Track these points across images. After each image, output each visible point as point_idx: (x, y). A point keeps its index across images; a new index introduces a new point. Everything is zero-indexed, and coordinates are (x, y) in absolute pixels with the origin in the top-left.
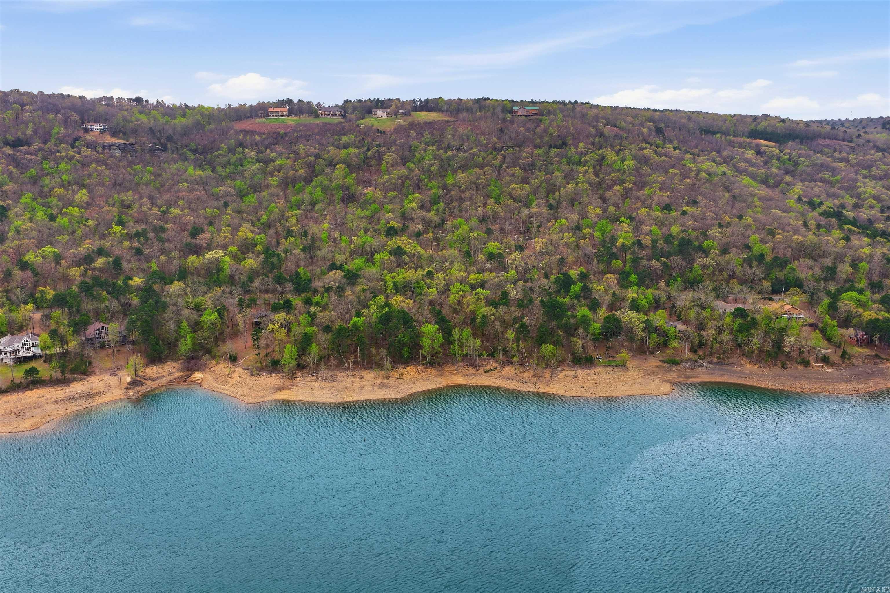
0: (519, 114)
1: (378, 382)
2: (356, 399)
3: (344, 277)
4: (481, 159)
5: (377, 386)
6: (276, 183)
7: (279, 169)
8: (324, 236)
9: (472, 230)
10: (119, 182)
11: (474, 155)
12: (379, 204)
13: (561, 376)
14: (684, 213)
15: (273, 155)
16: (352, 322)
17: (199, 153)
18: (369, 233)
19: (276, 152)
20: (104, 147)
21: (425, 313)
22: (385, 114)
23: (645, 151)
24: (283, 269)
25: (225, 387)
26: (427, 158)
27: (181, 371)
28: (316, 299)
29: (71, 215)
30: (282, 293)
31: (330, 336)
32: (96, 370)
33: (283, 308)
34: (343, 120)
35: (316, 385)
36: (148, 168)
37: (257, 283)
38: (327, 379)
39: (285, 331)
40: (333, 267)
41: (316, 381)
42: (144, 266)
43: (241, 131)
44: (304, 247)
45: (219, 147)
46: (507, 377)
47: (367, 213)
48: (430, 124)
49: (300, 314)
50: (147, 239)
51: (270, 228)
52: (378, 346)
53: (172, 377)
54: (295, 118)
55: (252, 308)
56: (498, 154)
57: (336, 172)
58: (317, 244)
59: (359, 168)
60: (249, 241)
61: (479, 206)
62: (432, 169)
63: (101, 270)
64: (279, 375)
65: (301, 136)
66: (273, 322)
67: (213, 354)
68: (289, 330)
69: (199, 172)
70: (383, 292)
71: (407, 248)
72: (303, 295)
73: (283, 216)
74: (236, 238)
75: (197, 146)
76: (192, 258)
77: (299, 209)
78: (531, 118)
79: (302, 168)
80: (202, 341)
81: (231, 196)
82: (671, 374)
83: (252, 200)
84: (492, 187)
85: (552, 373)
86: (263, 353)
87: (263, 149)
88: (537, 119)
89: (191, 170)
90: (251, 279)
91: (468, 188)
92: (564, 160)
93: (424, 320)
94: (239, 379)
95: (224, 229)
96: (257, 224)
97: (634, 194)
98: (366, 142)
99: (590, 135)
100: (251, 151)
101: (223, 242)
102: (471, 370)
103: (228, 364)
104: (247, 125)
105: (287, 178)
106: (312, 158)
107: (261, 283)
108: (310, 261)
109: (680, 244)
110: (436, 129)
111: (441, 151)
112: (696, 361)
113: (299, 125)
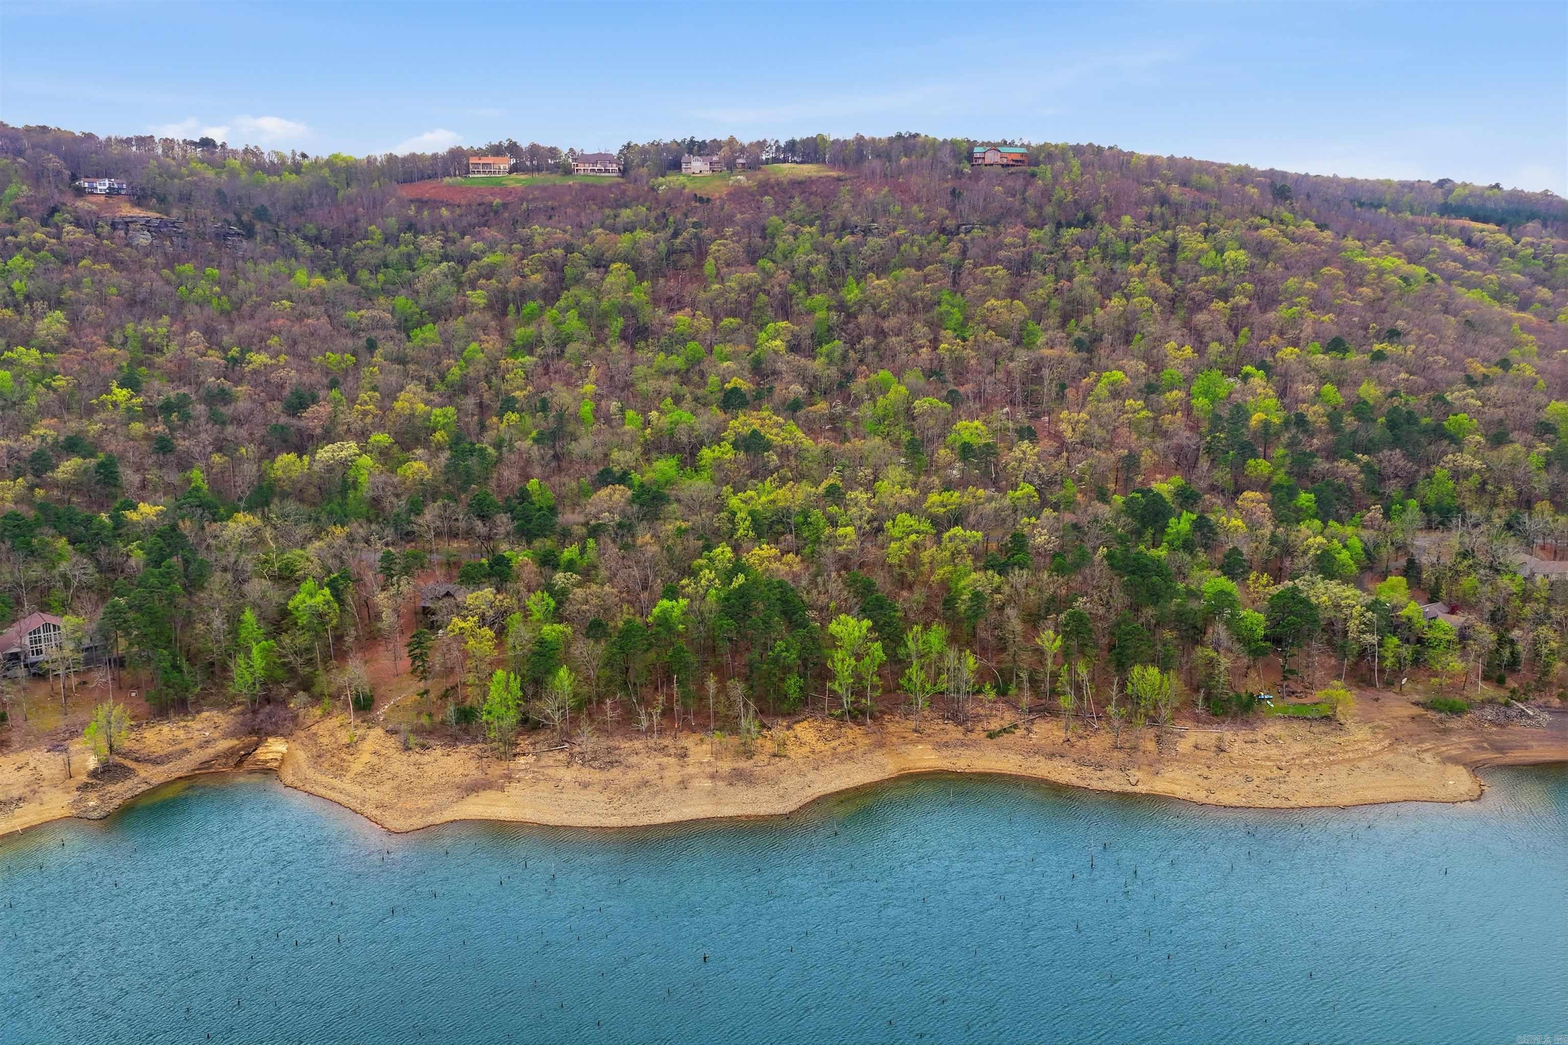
0: (987, 161)
1: (726, 766)
2: (671, 815)
3: (631, 502)
4: (916, 249)
5: (723, 779)
6: (482, 302)
7: (490, 272)
8: (587, 409)
9: (915, 393)
10: (140, 297)
11: (899, 242)
12: (702, 342)
13: (1184, 746)
14: (1379, 356)
15: (479, 245)
16: (656, 611)
17: (323, 244)
18: (684, 404)
19: (483, 239)
20: (114, 226)
21: (831, 587)
22: (708, 167)
23: (1264, 232)
24: (493, 484)
25: (336, 782)
26: (801, 250)
27: (233, 735)
28: (569, 553)
29: (22, 364)
30: (489, 538)
31: (601, 648)
32: (15, 737)
33: (489, 575)
34: (621, 180)
35: (567, 775)
36: (209, 270)
37: (430, 515)
38: (594, 759)
39: (491, 633)
40: (606, 478)
41: (569, 765)
42: (175, 478)
43: (412, 201)
44: (541, 434)
45: (366, 231)
46: (1048, 750)
47: (678, 362)
48: (800, 185)
49: (530, 590)
50: (186, 418)
51: (466, 393)
52: (723, 674)
53: (210, 751)
54: (523, 177)
55: (412, 576)
56: (949, 241)
57: (610, 279)
58: (570, 428)
59: (658, 273)
60: (418, 422)
61: (921, 347)
62: (814, 271)
63: (66, 487)
64: (474, 748)
65: (537, 210)
66: (461, 610)
67: (316, 690)
68: (501, 632)
69: (319, 280)
70: (729, 536)
71: (772, 435)
72: (537, 543)
73: (494, 369)
74: (392, 416)
75: (319, 231)
76: (286, 459)
77: (531, 353)
78: (1012, 169)
79: (537, 271)
80: (291, 658)
81: (385, 327)
82: (1454, 739)
83: (428, 335)
84: (944, 307)
85: (1159, 740)
86: (436, 687)
87: (453, 234)
88: (1025, 172)
89: (301, 276)
90: (416, 508)
91: (895, 308)
92: (1095, 249)
93: (833, 605)
94: (375, 760)
95: (364, 396)
96: (438, 386)
97: (1257, 318)
98: (671, 219)
99: (1142, 202)
100: (431, 240)
101: (357, 426)
102: (954, 732)
103: (350, 717)
104: (426, 189)
105: (505, 291)
106: (559, 252)
107: (440, 516)
108: (554, 464)
109: (1392, 425)
110: (815, 194)
111: (829, 237)
112: (1507, 705)
113: (532, 188)
